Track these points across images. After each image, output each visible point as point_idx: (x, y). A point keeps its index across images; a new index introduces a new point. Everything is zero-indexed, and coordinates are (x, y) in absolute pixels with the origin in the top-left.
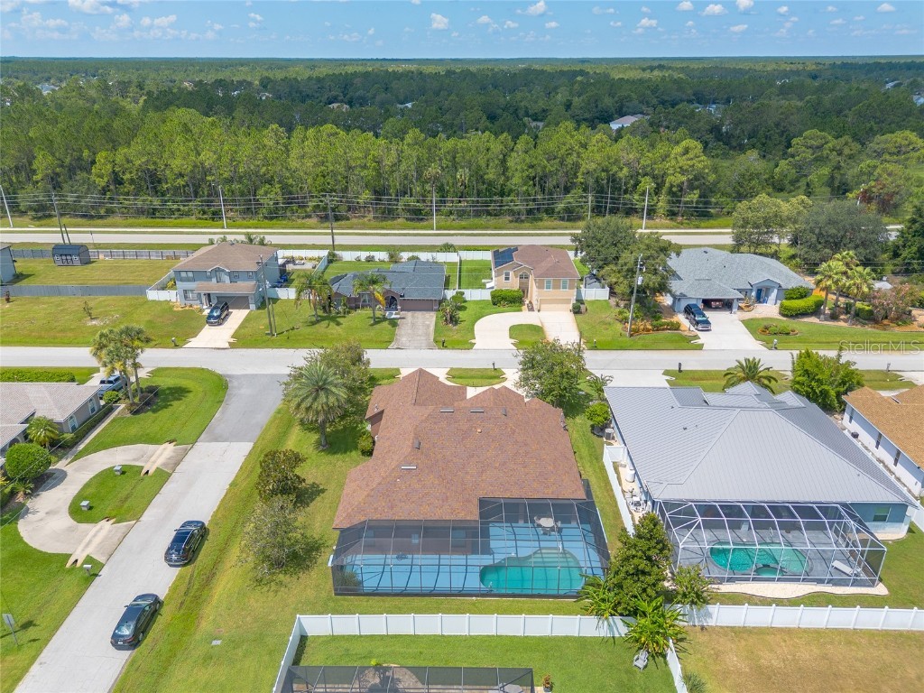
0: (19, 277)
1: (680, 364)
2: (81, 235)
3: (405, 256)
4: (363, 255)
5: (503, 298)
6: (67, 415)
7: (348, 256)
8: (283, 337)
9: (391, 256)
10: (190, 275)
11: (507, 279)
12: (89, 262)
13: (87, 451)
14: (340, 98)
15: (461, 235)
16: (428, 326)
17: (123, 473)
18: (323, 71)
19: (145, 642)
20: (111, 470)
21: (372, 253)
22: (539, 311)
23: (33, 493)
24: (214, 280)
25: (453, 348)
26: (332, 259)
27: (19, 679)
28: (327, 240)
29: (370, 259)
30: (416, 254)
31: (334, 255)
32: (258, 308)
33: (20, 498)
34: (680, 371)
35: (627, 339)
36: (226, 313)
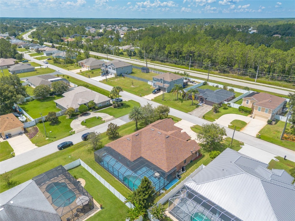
0: (132, 73)
1: (286, 156)
2: (151, 65)
3: (229, 88)
4: (215, 85)
5: (242, 110)
6: (98, 103)
7: (211, 84)
8: (165, 101)
9: (224, 87)
10: (156, 79)
11: (247, 103)
12: (148, 72)
13: (98, 112)
14: (279, 33)
15: (263, 86)
16: (207, 111)
17: (98, 118)
18: (281, 23)
19: (63, 150)
20: (96, 117)
21: (219, 85)
22: (253, 118)
23: (81, 116)
24: (160, 82)
25: (207, 120)
26: (205, 84)
27: (44, 145)
28: (206, 77)
29: (217, 87)
30: (233, 88)
31: (206, 83)
32: (168, 92)
33: (78, 116)
34: (285, 159)
35: (279, 140)
36: (159, 91)
